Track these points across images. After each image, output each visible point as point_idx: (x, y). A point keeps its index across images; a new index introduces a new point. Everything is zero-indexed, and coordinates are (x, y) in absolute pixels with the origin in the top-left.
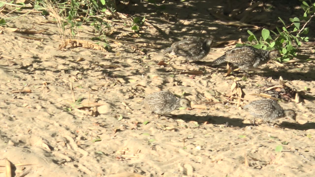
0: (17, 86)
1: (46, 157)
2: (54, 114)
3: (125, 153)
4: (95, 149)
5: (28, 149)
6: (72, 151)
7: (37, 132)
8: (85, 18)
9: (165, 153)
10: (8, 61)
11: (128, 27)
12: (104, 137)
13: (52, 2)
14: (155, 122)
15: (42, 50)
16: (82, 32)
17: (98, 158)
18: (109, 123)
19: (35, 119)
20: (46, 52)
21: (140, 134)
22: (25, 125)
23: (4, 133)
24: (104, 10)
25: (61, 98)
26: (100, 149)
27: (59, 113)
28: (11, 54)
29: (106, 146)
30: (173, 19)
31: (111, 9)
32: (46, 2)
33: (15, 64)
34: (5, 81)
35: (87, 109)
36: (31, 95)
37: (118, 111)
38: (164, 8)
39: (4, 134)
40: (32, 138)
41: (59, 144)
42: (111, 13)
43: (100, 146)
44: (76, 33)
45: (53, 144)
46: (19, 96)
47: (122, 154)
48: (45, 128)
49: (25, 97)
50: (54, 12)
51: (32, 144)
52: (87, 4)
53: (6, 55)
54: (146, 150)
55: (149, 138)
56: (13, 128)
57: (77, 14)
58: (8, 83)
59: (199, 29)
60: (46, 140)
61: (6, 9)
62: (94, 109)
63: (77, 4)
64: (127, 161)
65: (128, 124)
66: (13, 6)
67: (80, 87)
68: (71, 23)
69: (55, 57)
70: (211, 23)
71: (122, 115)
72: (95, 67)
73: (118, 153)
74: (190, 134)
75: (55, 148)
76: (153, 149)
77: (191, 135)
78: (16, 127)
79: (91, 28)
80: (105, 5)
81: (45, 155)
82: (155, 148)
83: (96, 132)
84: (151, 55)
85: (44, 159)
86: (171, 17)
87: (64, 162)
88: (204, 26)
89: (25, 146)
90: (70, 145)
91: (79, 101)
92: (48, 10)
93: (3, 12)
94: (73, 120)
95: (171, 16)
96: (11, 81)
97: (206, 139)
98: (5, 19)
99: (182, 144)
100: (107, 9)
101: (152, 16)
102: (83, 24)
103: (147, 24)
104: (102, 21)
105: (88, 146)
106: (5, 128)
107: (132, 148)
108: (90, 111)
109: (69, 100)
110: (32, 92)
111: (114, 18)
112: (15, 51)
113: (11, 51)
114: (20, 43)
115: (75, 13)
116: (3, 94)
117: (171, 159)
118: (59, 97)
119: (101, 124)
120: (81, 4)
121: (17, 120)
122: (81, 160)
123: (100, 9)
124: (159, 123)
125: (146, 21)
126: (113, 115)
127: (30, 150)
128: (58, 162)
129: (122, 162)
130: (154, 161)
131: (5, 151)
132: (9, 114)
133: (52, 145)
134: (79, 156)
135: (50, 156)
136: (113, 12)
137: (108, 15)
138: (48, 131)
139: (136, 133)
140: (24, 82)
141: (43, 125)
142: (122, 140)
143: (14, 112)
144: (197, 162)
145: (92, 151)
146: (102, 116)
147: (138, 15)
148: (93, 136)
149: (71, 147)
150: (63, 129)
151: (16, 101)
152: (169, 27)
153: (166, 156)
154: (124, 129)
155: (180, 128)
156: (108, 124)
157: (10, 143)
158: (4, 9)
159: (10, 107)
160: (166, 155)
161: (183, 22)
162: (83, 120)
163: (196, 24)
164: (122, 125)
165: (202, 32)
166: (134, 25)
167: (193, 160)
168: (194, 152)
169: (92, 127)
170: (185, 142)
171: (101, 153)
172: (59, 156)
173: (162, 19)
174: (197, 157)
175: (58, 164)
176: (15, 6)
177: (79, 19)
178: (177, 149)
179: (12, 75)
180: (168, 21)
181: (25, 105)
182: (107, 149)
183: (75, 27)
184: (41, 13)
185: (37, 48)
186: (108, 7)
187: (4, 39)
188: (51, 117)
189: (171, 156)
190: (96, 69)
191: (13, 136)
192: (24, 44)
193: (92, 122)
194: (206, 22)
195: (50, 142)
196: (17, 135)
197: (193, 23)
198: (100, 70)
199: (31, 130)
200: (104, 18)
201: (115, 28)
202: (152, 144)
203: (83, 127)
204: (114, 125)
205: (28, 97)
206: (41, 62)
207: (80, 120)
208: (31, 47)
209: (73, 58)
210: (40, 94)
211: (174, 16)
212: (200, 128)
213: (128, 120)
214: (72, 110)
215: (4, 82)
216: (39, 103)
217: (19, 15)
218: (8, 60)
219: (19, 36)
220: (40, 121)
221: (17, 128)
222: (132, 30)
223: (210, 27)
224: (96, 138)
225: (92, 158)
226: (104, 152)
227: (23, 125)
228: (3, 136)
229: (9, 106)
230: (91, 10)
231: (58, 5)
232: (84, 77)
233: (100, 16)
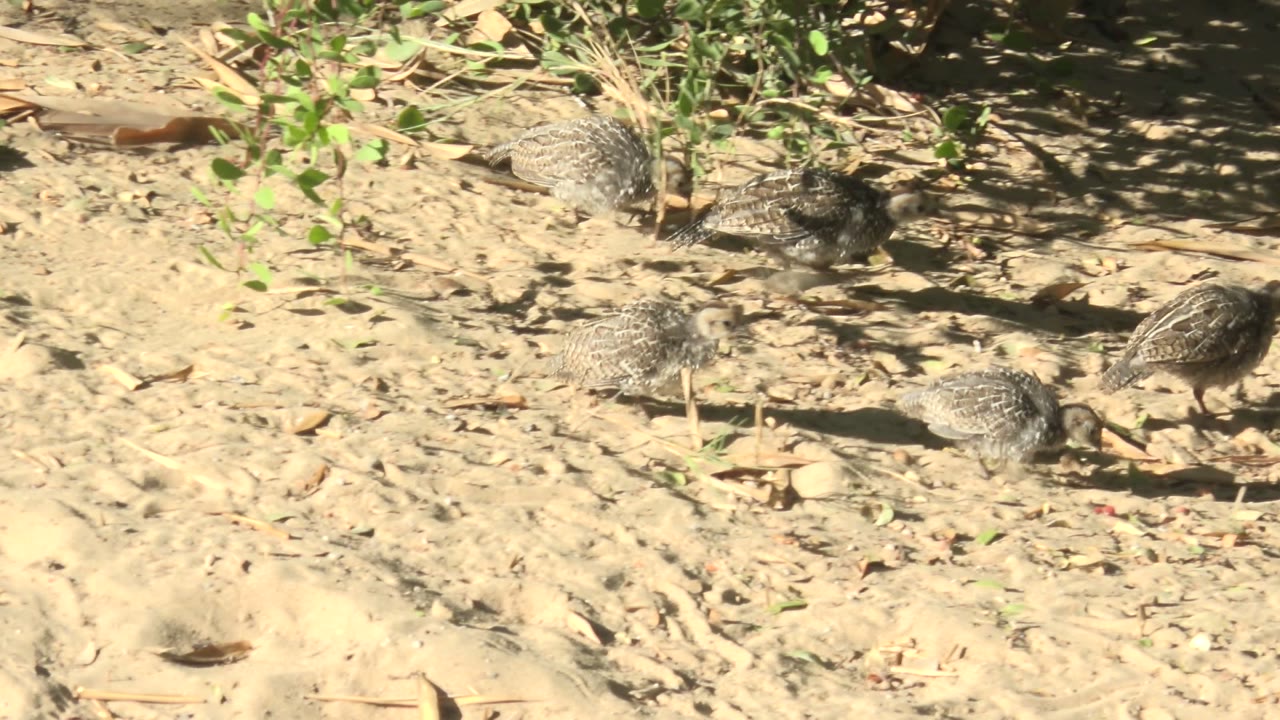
0: (464, 378)
1: (581, 672)
2: (616, 497)
3: (904, 660)
4: (781, 641)
5: (511, 638)
6: (689, 645)
7: (546, 568)
8: (744, 109)
9: (1063, 661)
10: (432, 280)
11: (920, 145)
12: (819, 592)
13: (615, 39)
14: (1025, 536)
15: (569, 233)
16: (732, 164)
17: (794, 677)
18: (838, 536)
19: (540, 515)
20: (588, 243)
21: (963, 584)
22: (499, 540)
23: (413, 569)
24: (824, 76)
25: (648, 431)
26: (801, 641)
27: (639, 491)
28: (445, 248)
29: (826, 630)
30: (1104, 118)
31: (852, 71)
32: (590, 41)
33: (463, 292)
34: (420, 358)
35: (751, 478)
36: (526, 418)
37: (874, 490)
38: (1065, 70)
39: (414, 576)
40: (524, 594)
41: (637, 619)
42: (851, 89)
43: (802, 630)
44: (708, 166)
45: (611, 616)
46: (474, 420)
47: (890, 664)
48: (580, 551)
49: (501, 427)
50: (623, 81)
51: (524, 618)
52: (754, 51)
53: (425, 253)
54: (990, 649)
55: (999, 598)
56: (451, 552)
57: (711, 91)
58: (432, 366)
59: (1208, 156)
60: (583, 602)
61: (428, 66)
62: (778, 479)
63: (712, 49)
64: (910, 691)
65: (918, 542)
66: (455, 55)
67: (724, 387)
68: (689, 128)
69: (624, 265)
70: (1259, 134)
71: (893, 504)
72: (783, 308)
73: (875, 658)
74: (1169, 584)
75: (620, 636)
76: (1014, 646)
77: (1172, 591)
78: (461, 545)
79: (771, 147)
80: (826, 56)
81: (579, 663)
82: (1023, 640)
83: (786, 572)
84: (1011, 263)
85: (573, 676)
86: (1093, 109)
87: (656, 691)
88: (1227, 147)
89: (496, 624)
90: (680, 623)
91: (718, 445)
92: (598, 72)
93: (413, 78)
94: (694, 523)
95: (1094, 104)
96: (442, 360)
97: (1234, 608)
98: (423, 107)
99: (1134, 627)
100: (835, 70)
101: (1017, 101)
102: (738, 134)
103: (997, 133)
104: (816, 120)
105: (751, 628)
106: (419, 549)
107: (929, 639)
108: (762, 484)
109: (676, 439)
110: (529, 403)
111: (864, 108)
112: (460, 236)
113: (444, 238)
114: (483, 206)
115: (704, 85)
116: (412, 411)
117: (1090, 686)
118: (636, 429)
119: (806, 541)
120: (730, 51)
121: (465, 519)
122: (721, 684)
123: (806, 70)
124: (1041, 538)
125: (992, 122)
126: (855, 505)
127: (518, 643)
128: (631, 693)
129: (888, 695)
130: (1018, 692)
131: (416, 644)
132: (436, 493)
133: (609, 621)
134: (717, 669)
135: (598, 666)
136: (859, 85)
137: (840, 98)
138: (590, 563)
139: (949, 578)
140: (494, 365)
141: (571, 539)
142: (892, 608)
143: (453, 486)
144: (1193, 701)
145: (768, 649)
146: (810, 507)
147: (962, 96)
148: (773, 588)
149: (684, 633)
150: (651, 556)
151: (461, 442)
152: (1086, 148)
153: (1070, 674)
154: (898, 562)
155: (1127, 562)
156: (836, 542)
157: (438, 610)
158: (419, 68)
159: (440, 467)
160: (1067, 669)
161: (1143, 130)
162: (731, 521)
163: (1196, 136)
164: (890, 547)
165: (1219, 171)
166: (946, 138)
167: (1179, 694)
168: (1185, 661)
169: (771, 552)
170: (1145, 617)
171: (806, 657)
172: (633, 669)
173: (1057, 114)
174: (1195, 680)
175: (629, 698)
176: (462, 56)
177: (723, 113)
178: (1114, 644)
179: (450, 337)
180: (1082, 124)
181: (498, 457)
182: (831, 641)
183: (705, 142)
184: (570, 85)
185: (550, 227)
186: (838, 65)
187: (417, 190)
188: (604, 507)
189: (1089, 675)
190: (789, 315)
191: (448, 582)
192: (498, 210)
193: (768, 532)
194: (1237, 130)
195: (598, 609)
196: (465, 581)
197: (1186, 133)
198: (803, 320)
199: (522, 559)
200: (823, 107)
201: (866, 151)
202: (1014, 626)
203: (732, 551)
204: (858, 544)
205: (512, 426)
206: (568, 284)
207: (719, 521)
208: (526, 222)
209: (697, 271)
210: (560, 413)
211: (1106, 102)
212: (1207, 563)
213: (916, 526)
214: (688, 481)
215: (415, 365)
216: (556, 450)
217: (478, 90)
218: (432, 276)
219: (477, 176)
220: (560, 525)
221: (468, 553)
222: (935, 160)
223: (1253, 149)
224: (785, 595)
225: (769, 677)
226: (818, 653)
227: (491, 538)
228: (411, 584)
229: (433, 460)
230: (768, 76)
231: (639, 53)
232: (740, 349)
233: (807, 98)
